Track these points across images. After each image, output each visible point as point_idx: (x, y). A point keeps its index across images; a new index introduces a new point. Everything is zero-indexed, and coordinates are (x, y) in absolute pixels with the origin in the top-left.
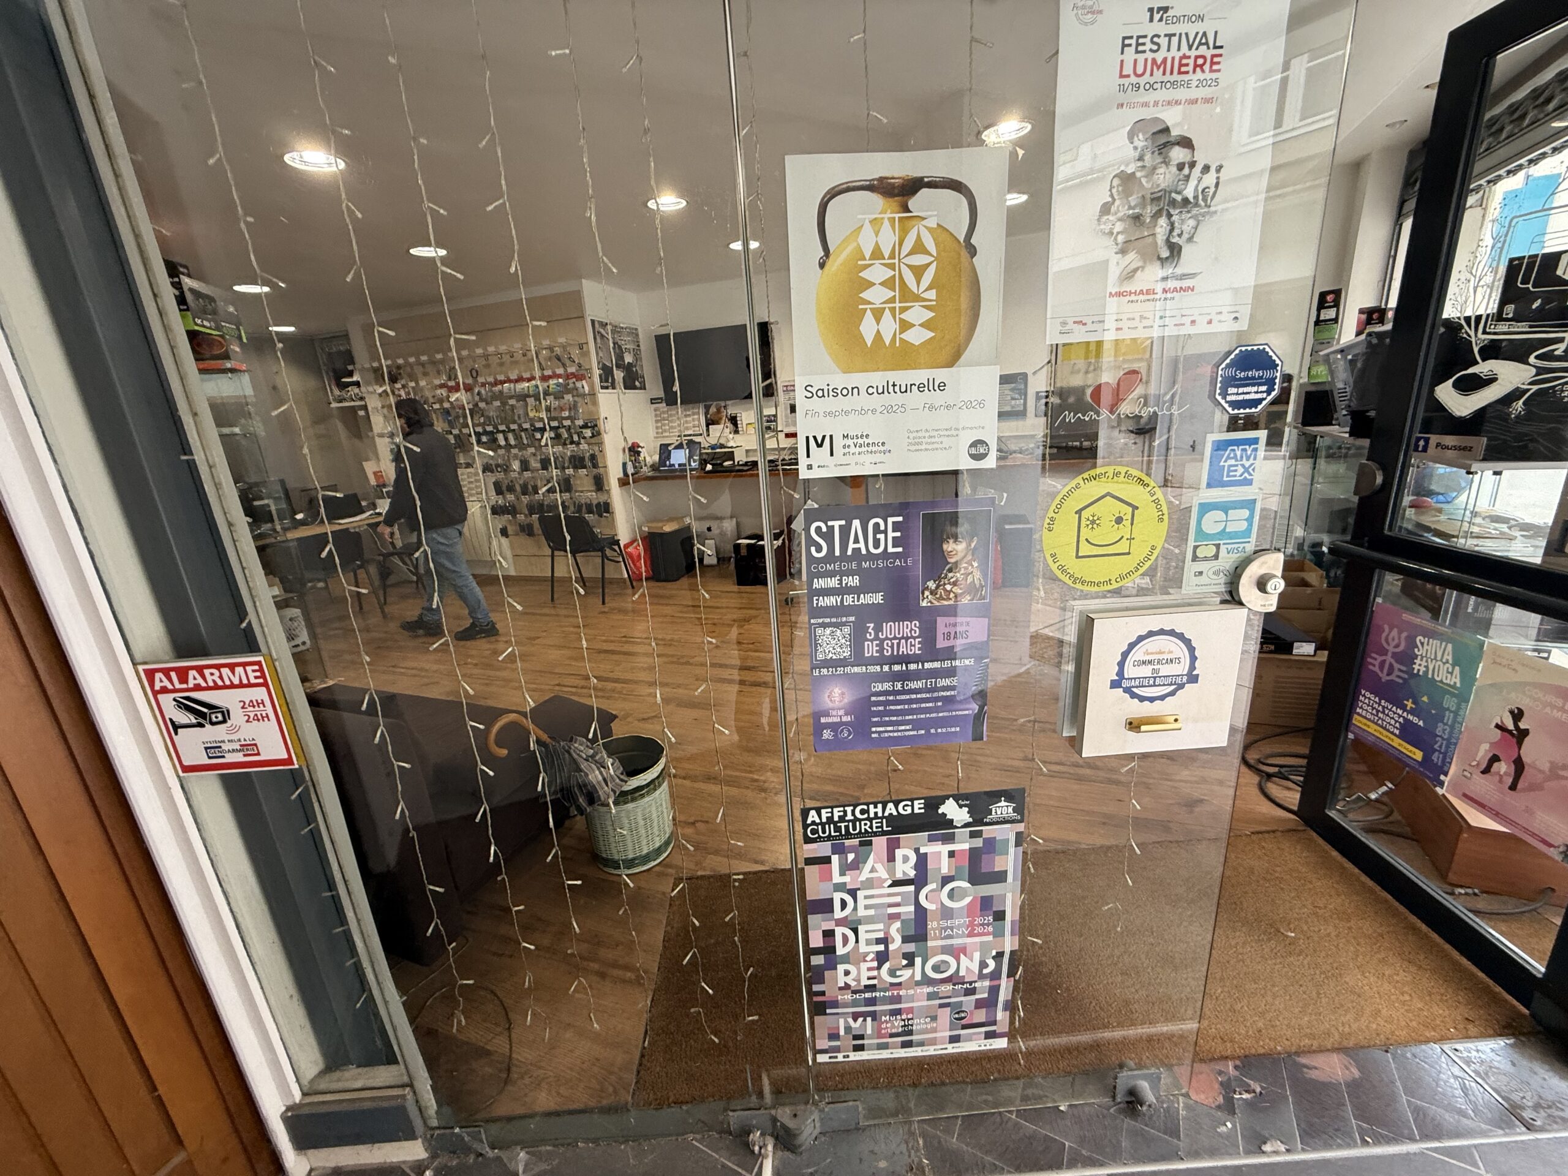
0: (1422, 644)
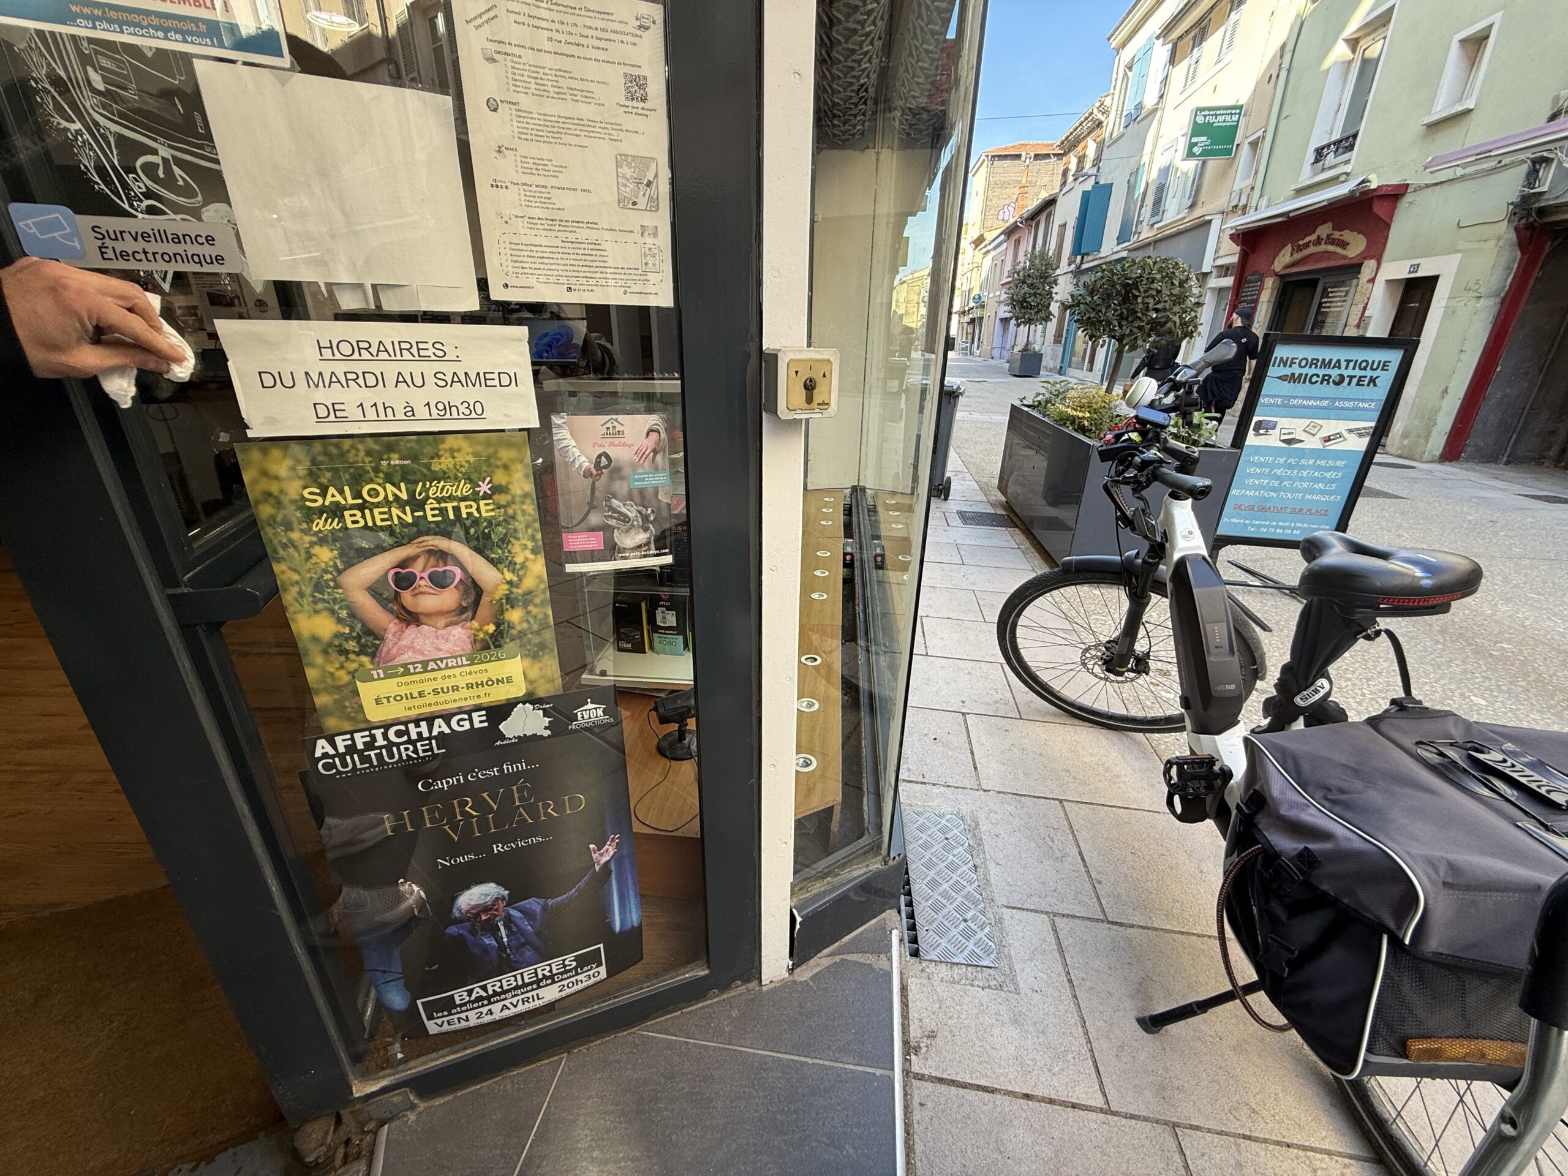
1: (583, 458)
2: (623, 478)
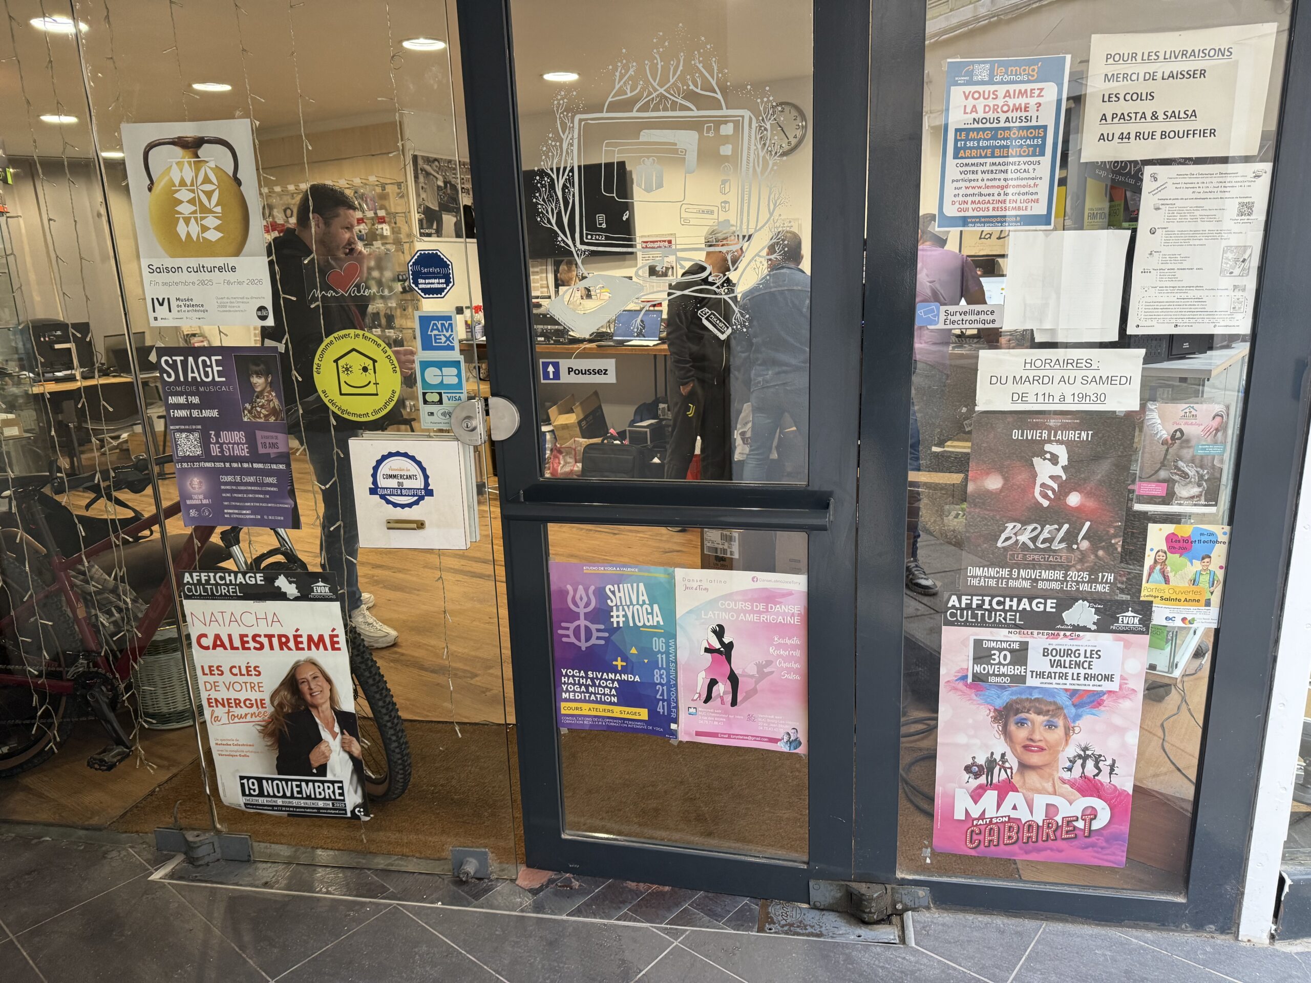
0: (613, 593)
2: (1189, 447)
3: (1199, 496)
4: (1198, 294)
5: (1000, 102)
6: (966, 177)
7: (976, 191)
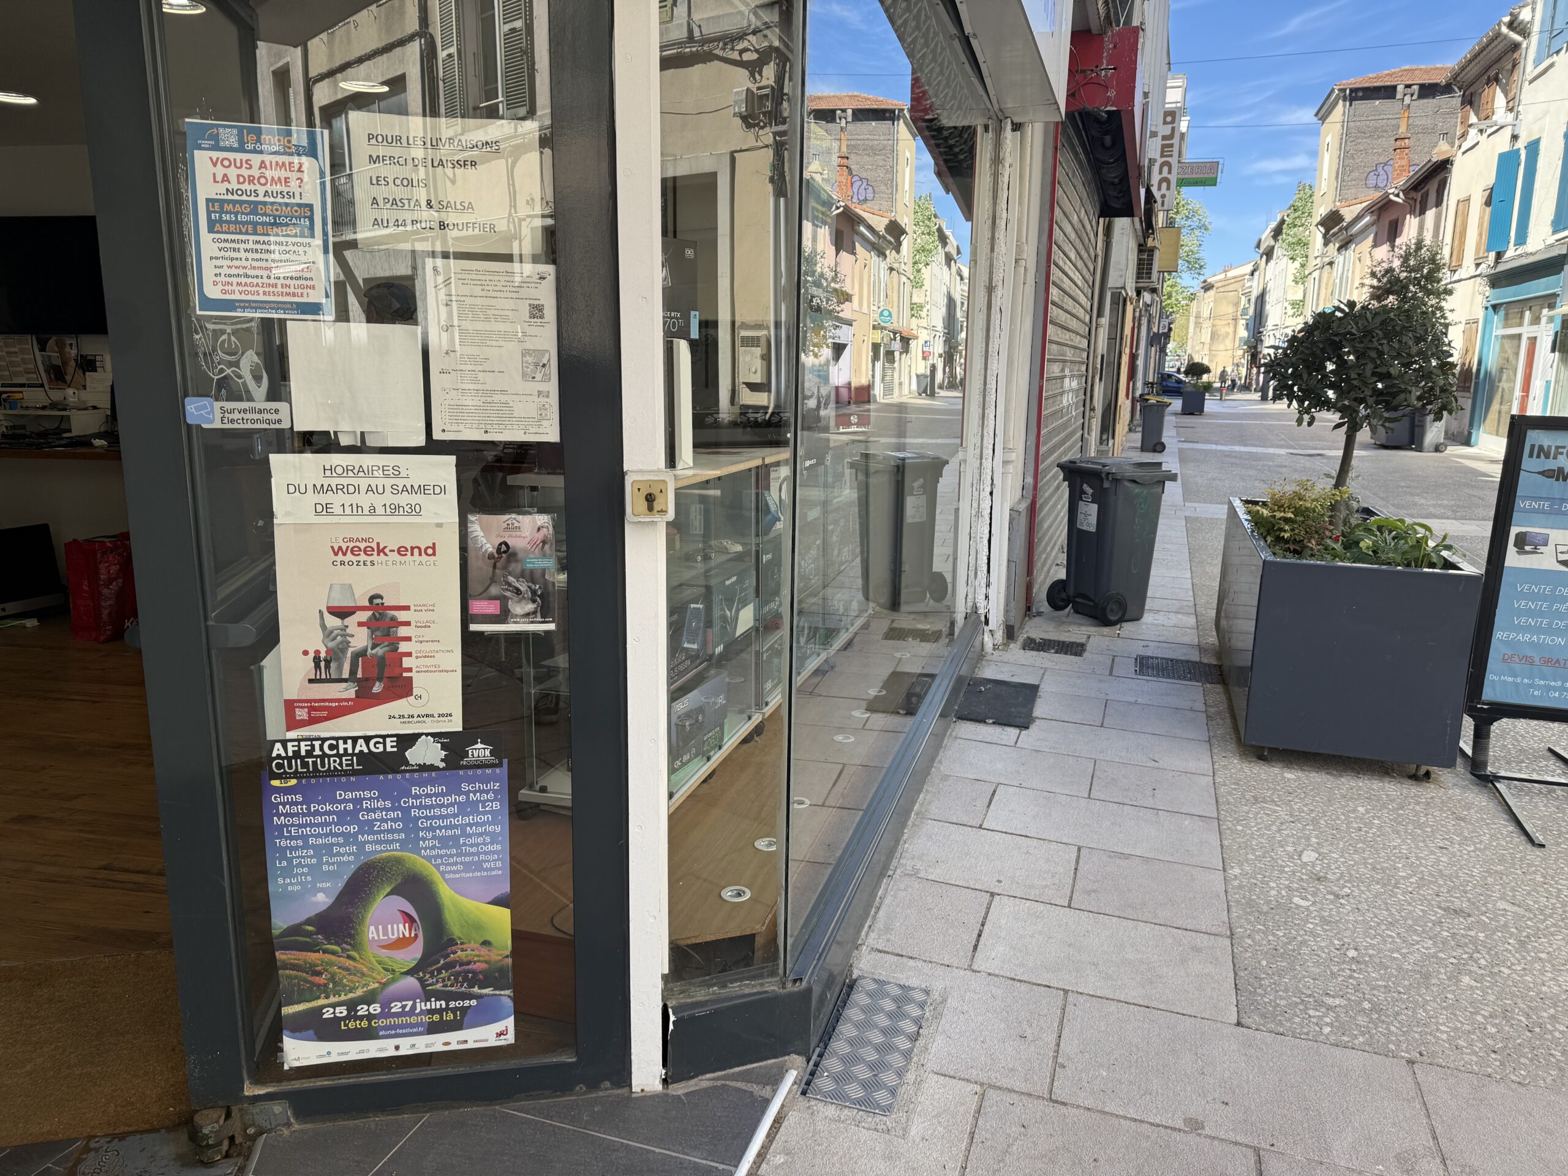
1: (488, 545)
2: (517, 561)
3: (535, 613)
4: (504, 398)
5: (255, 172)
6: (227, 254)
7: (241, 271)
